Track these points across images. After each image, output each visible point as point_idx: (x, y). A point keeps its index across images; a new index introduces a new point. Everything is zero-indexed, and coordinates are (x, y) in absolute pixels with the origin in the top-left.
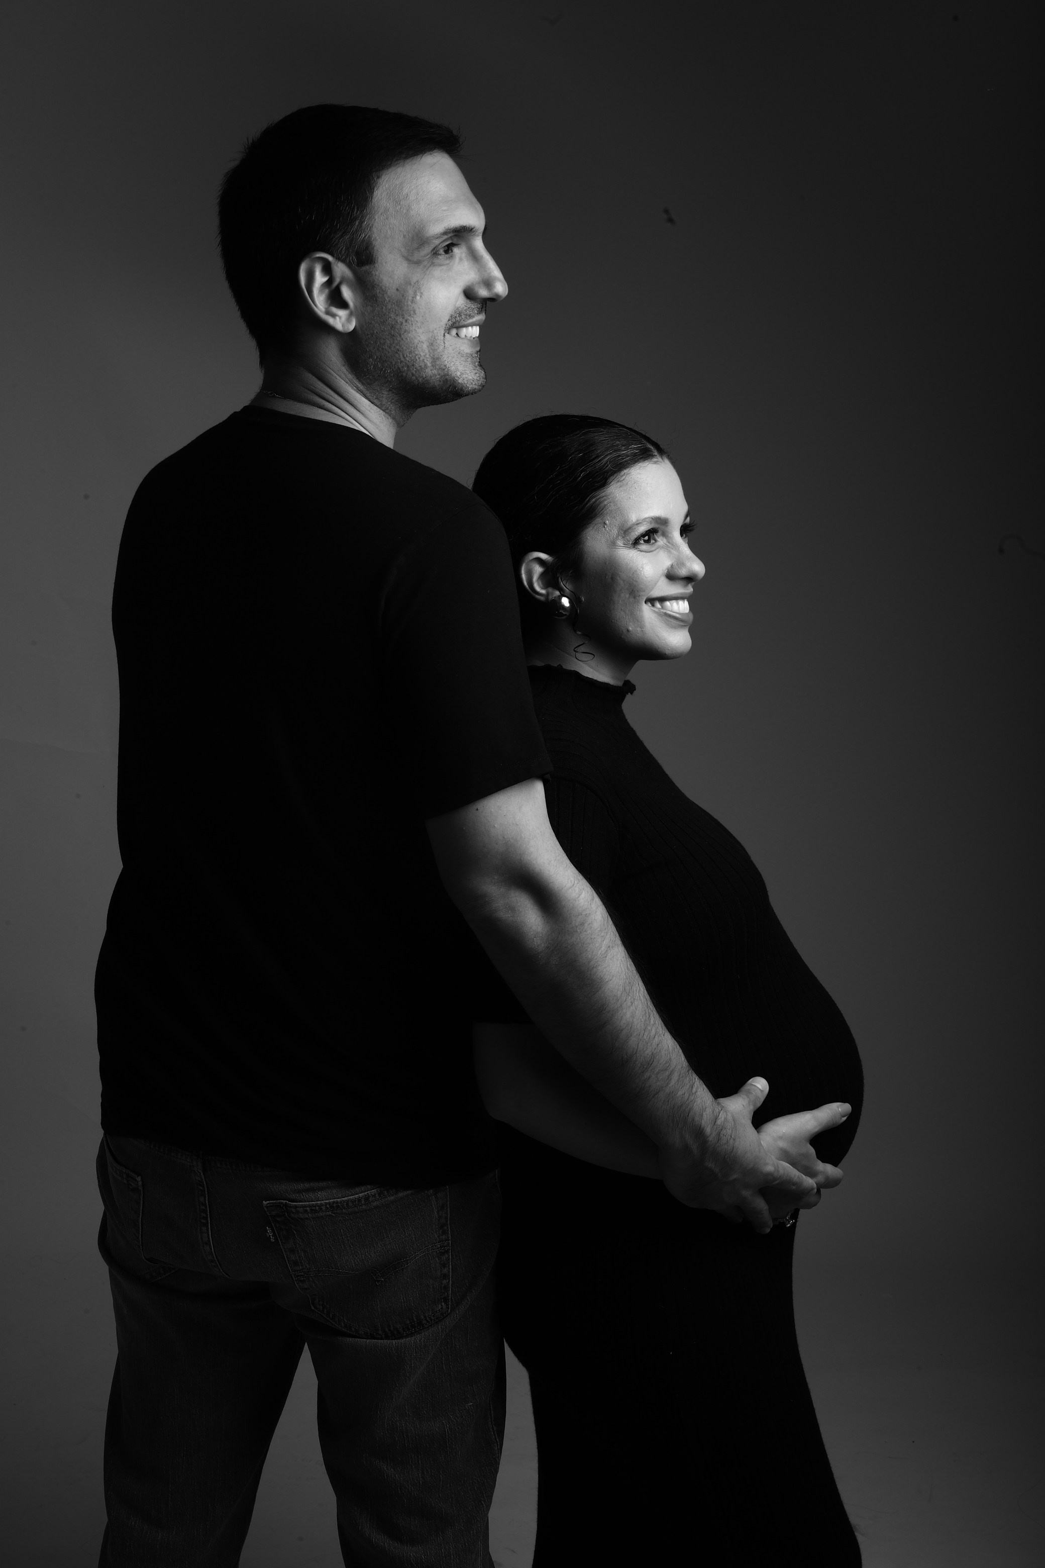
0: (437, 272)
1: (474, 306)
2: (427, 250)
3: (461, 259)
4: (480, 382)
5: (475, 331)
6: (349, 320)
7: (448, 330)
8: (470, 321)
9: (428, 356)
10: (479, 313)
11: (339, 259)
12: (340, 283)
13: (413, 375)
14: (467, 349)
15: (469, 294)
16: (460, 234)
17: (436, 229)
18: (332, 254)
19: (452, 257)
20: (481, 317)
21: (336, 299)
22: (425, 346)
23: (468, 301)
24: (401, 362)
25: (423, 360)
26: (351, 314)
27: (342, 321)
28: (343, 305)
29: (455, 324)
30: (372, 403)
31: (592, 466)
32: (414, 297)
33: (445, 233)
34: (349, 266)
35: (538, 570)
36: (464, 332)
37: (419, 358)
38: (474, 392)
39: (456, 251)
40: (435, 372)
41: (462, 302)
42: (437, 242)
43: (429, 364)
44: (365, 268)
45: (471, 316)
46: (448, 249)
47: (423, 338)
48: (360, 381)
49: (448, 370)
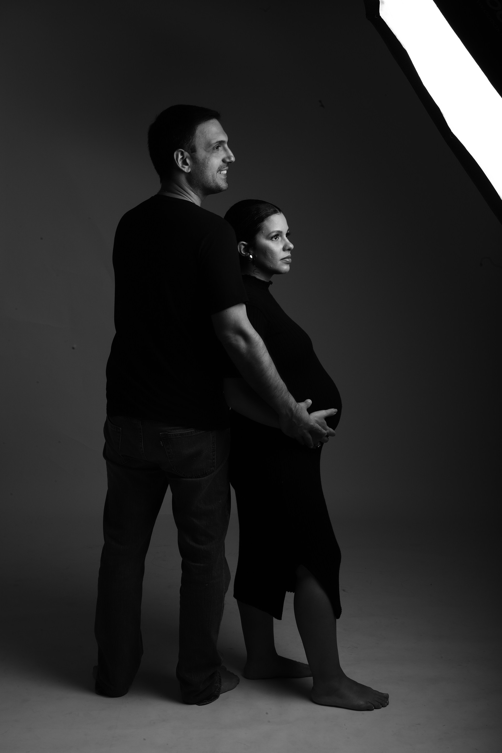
0: (214, 154)
1: (225, 164)
2: (212, 148)
3: (221, 151)
4: (227, 187)
5: (225, 172)
6: (188, 169)
7: (218, 172)
8: (224, 169)
9: (212, 179)
10: (227, 166)
11: (186, 151)
12: (186, 158)
13: (207, 185)
14: (223, 177)
15: (224, 161)
16: (221, 143)
17: (214, 141)
18: (184, 150)
19: (218, 150)
20: (227, 168)
21: (185, 163)
22: (211, 177)
23: (223, 163)
24: (204, 181)
25: (210, 181)
26: (189, 167)
27: (186, 169)
28: (187, 164)
29: (220, 170)
30: (195, 194)
32: (208, 162)
33: (217, 143)
34: (189, 153)
35: (243, 247)
36: (222, 172)
38: (225, 190)
39: (220, 148)
40: (214, 184)
41: (221, 163)
42: (214, 145)
43: (212, 182)
44: (194, 153)
45: (224, 168)
46: (217, 148)
47: (210, 174)
48: (191, 187)
49: (218, 183)
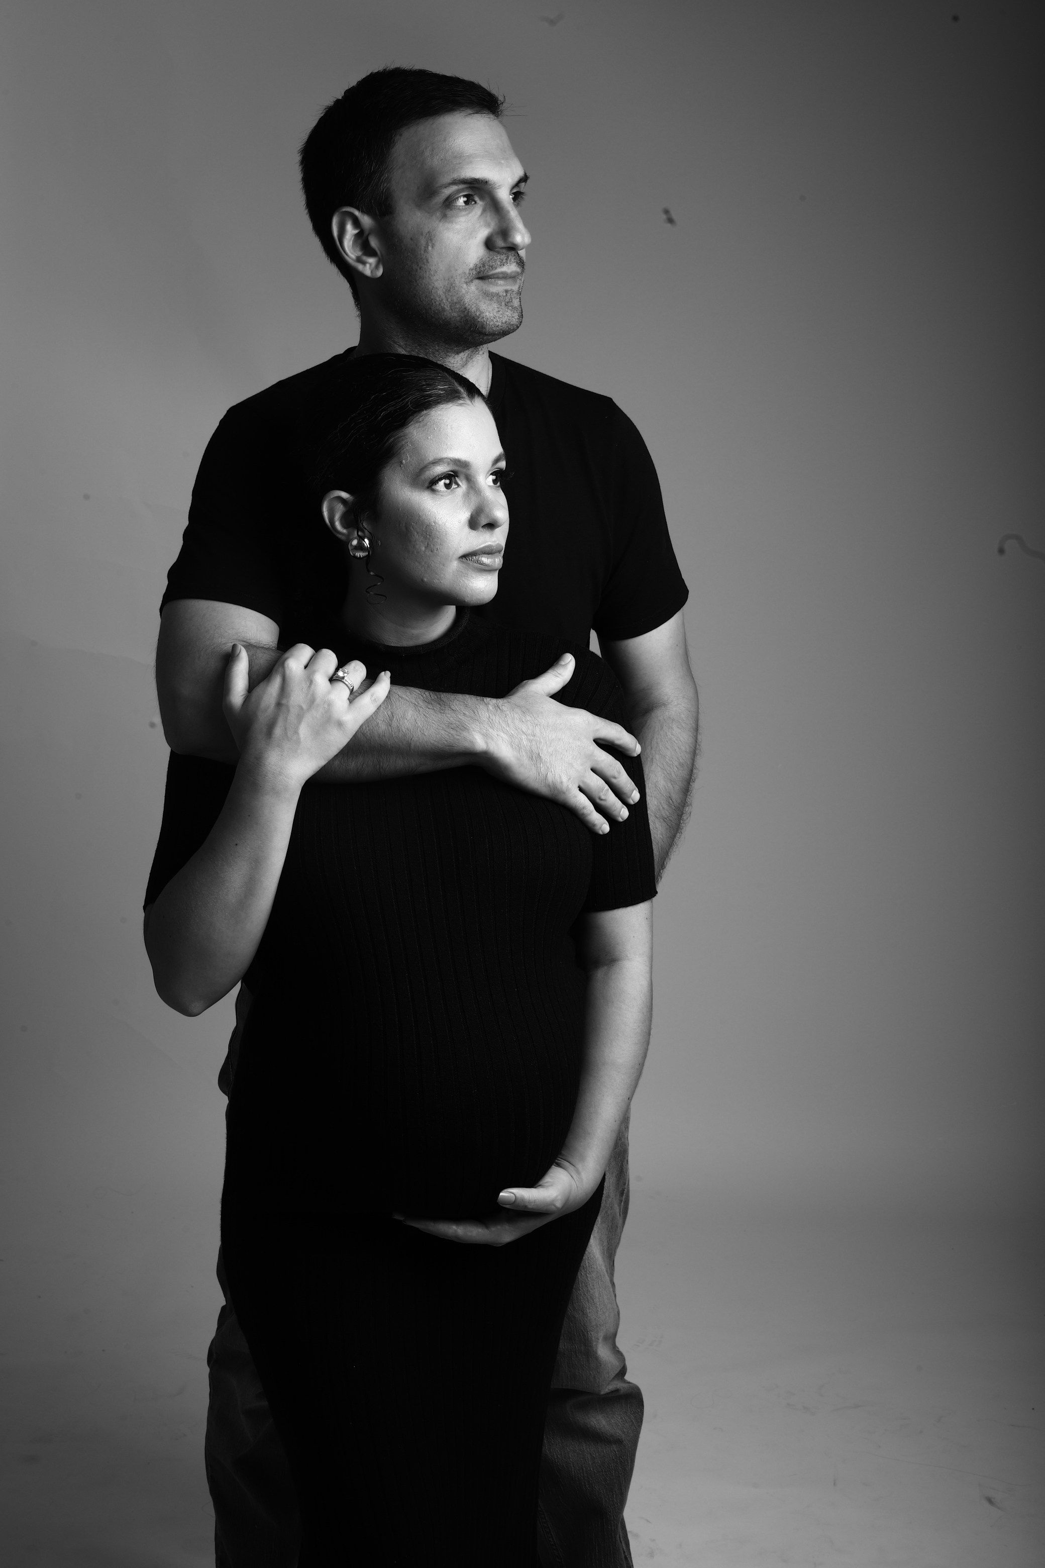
6: (377, 266)
11: (365, 212)
12: (369, 235)
15: (488, 244)
18: (359, 209)
21: (366, 248)
22: (446, 291)
23: (489, 251)
25: (443, 301)
26: (379, 261)
27: (373, 267)
28: (372, 253)
31: (393, 406)
32: (428, 244)
33: (465, 183)
35: (340, 509)
37: (435, 302)
41: (484, 253)
42: (447, 193)
43: (447, 308)
47: (444, 284)
49: (468, 312)
